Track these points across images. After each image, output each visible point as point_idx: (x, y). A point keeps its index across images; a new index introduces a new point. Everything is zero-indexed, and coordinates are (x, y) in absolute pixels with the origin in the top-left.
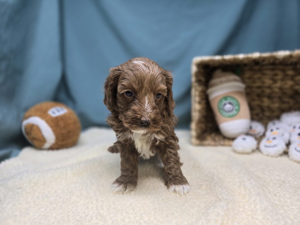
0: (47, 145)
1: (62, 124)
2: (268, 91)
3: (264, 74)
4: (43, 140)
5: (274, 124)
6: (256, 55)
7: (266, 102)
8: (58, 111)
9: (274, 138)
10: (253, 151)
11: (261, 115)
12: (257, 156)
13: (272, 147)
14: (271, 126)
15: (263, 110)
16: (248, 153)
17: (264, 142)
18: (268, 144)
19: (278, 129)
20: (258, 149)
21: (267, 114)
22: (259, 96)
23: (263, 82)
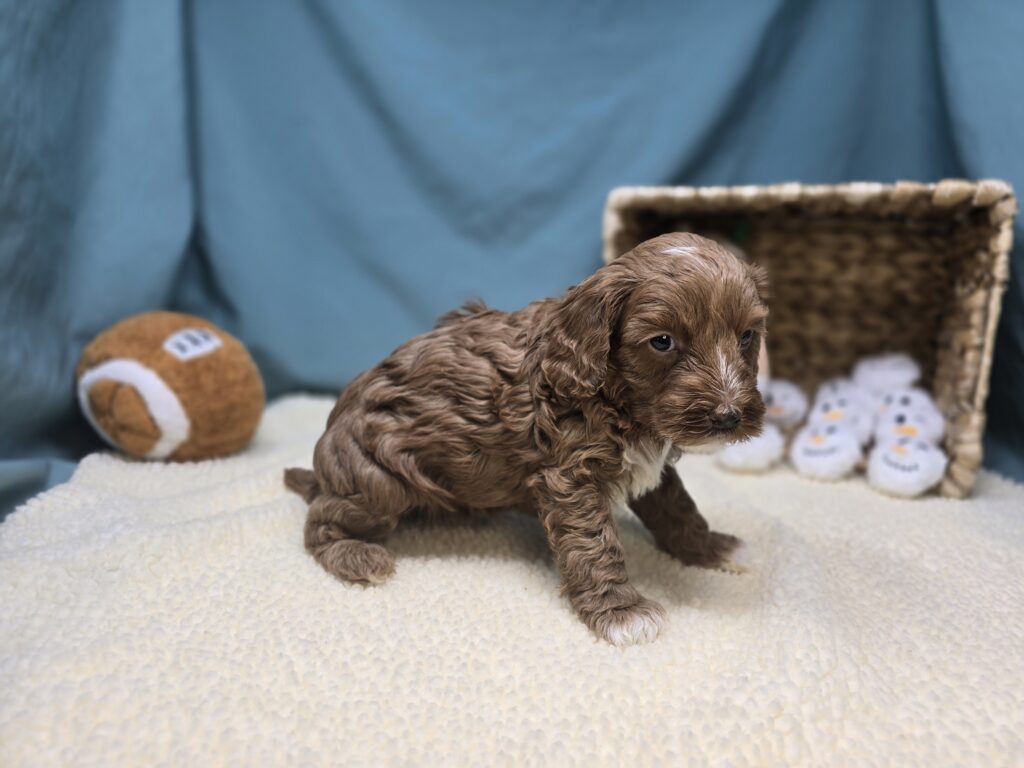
0: (163, 448)
2: (822, 294)
3: (814, 244)
4: (153, 432)
5: (834, 389)
6: (791, 190)
7: (816, 326)
8: (195, 342)
9: (831, 430)
10: (773, 466)
11: (799, 365)
12: (782, 479)
13: (825, 453)
14: (826, 394)
15: (805, 348)
16: (758, 472)
17: (803, 440)
18: (813, 445)
19: (842, 403)
20: (786, 460)
21: (818, 359)
22: (799, 307)
23: (810, 268)
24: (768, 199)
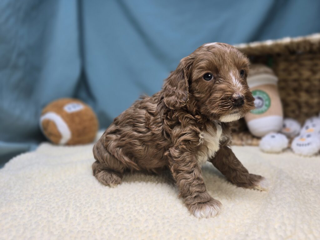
0: (63, 141)
1: (77, 119)
2: (306, 84)
3: (302, 65)
5: (312, 121)
6: (286, 40)
7: (304, 97)
9: (309, 136)
10: (284, 150)
11: (297, 112)
12: (287, 155)
13: (306, 145)
14: (308, 123)
15: (299, 106)
16: (278, 153)
17: (296, 141)
18: (301, 142)
19: (314, 126)
20: (289, 148)
21: (305, 110)
22: (296, 90)
23: (300, 74)
24: (277, 45)
